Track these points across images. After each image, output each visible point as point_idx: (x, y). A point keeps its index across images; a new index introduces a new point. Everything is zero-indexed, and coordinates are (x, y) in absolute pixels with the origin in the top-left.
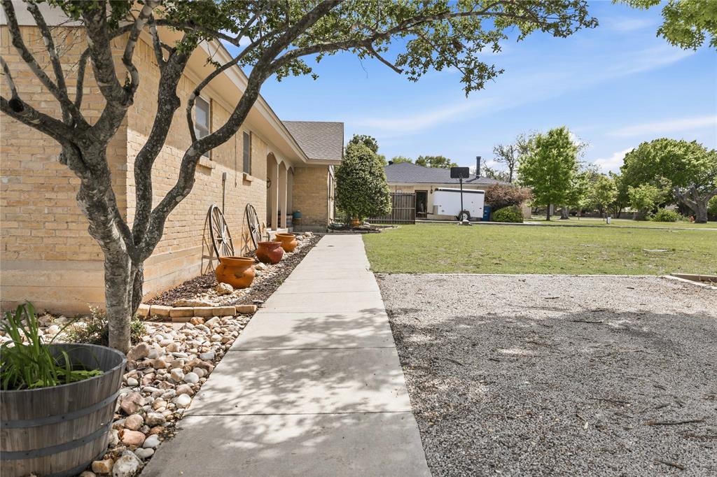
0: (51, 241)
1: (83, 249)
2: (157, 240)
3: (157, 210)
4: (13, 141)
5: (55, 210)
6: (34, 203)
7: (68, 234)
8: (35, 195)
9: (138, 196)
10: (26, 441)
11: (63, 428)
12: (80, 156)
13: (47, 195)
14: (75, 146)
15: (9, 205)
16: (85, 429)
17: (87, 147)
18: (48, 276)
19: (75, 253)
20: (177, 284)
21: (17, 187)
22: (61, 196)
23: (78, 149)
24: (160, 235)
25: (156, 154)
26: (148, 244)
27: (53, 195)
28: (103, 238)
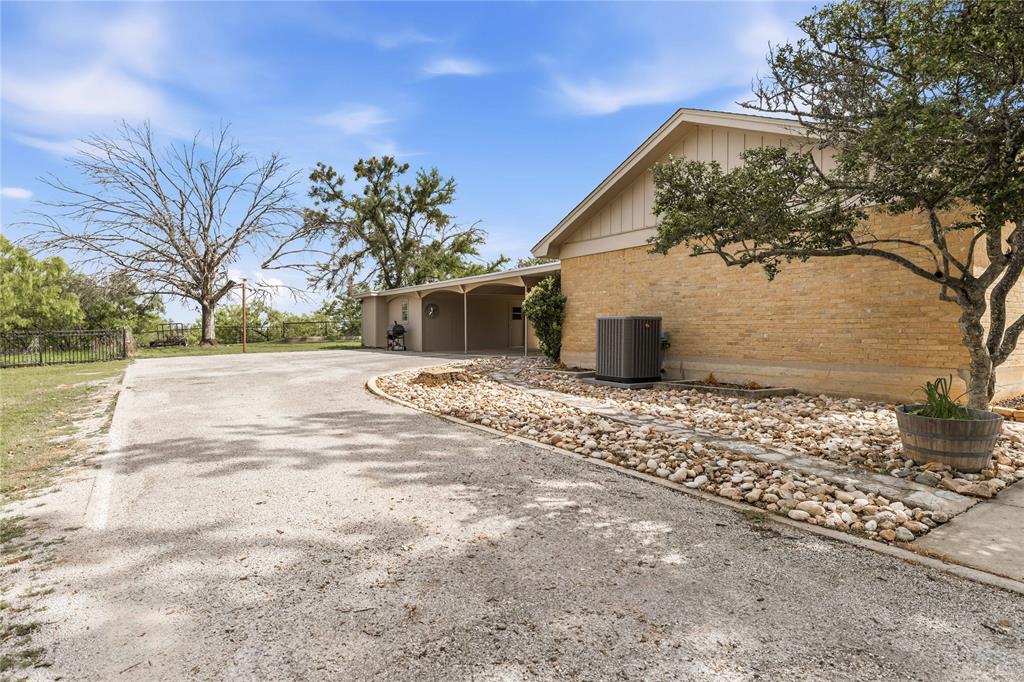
0: (903, 352)
1: (929, 358)
2: (1011, 351)
3: (1011, 329)
4: (876, 284)
5: (907, 330)
6: (891, 326)
7: (918, 347)
8: (892, 320)
9: (992, 318)
10: (945, 446)
11: (966, 444)
12: (967, 295)
13: (902, 320)
14: (963, 291)
15: (872, 327)
16: (980, 448)
17: (973, 291)
18: (901, 379)
19: (925, 362)
20: (1015, 396)
21: (877, 315)
22: (913, 320)
23: (966, 293)
24: (1014, 347)
25: (1011, 286)
26: (1002, 354)
27: (906, 320)
28: (974, 346)
